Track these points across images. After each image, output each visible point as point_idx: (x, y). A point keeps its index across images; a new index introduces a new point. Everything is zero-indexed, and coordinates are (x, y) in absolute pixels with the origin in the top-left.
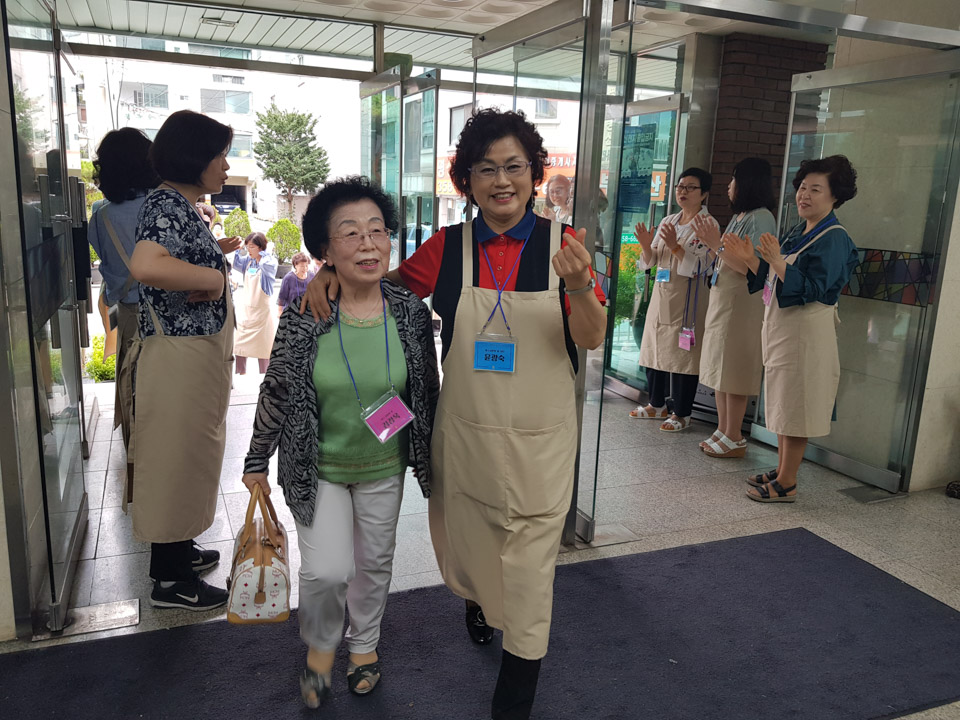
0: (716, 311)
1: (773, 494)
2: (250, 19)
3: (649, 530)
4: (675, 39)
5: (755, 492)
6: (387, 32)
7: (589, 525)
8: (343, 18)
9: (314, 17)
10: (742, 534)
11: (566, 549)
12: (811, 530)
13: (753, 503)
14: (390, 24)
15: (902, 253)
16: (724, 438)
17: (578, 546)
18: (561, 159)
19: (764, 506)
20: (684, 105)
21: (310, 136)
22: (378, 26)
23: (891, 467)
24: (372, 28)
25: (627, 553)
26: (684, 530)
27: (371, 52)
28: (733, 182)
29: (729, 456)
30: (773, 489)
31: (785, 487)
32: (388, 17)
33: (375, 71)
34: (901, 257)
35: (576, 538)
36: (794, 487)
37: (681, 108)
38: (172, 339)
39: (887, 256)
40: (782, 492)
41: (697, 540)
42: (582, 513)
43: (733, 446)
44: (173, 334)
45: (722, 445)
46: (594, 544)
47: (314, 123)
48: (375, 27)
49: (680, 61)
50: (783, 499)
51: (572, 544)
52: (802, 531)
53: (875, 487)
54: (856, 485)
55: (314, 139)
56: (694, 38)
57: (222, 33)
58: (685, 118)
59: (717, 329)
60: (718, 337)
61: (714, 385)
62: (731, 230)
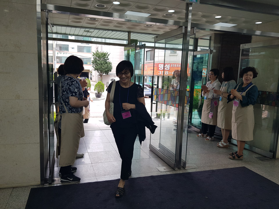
0: (222, 107)
1: (236, 157)
2: (96, 31)
3: (201, 166)
4: (208, 35)
5: (231, 157)
6: (131, 34)
7: (185, 164)
8: (120, 31)
9: (113, 30)
10: (227, 168)
11: (178, 170)
12: (247, 167)
13: (231, 160)
14: (132, 32)
15: (271, 92)
17: (182, 169)
18: (178, 65)
19: (234, 161)
22: (129, 33)
23: (271, 151)
25: (195, 171)
26: (211, 166)
27: (127, 38)
28: (223, 73)
30: (236, 156)
31: (240, 155)
32: (132, 30)
33: (128, 44)
34: (271, 93)
35: (181, 167)
36: (242, 156)
37: (210, 53)
39: (267, 93)
40: (239, 157)
41: (214, 169)
42: (183, 160)
43: (225, 144)
45: (222, 144)
46: (186, 168)
47: (109, 55)
48: (128, 33)
49: (210, 40)
50: (239, 159)
51: (180, 168)
52: (244, 167)
53: (266, 157)
54: (260, 156)
55: (108, 59)
56: (214, 34)
57: (89, 34)
58: (211, 55)
59: (222, 112)
60: (223, 114)
61: (222, 127)
62: (224, 86)
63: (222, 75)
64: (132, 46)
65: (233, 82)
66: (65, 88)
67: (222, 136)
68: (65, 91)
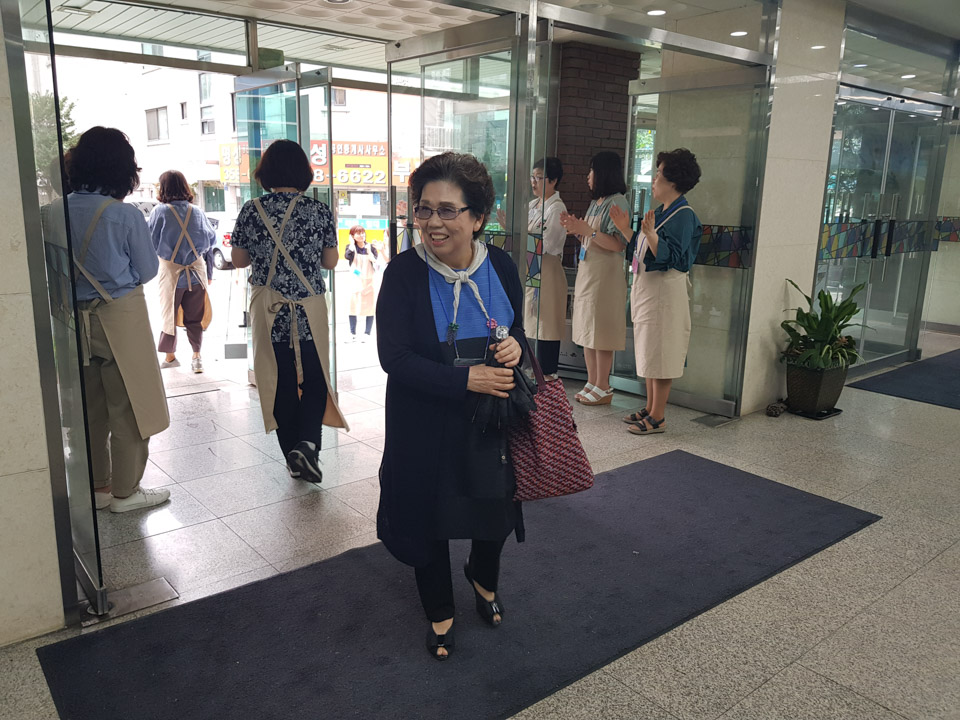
0: (586, 282)
1: (649, 427)
5: (634, 428)
8: (218, 12)
10: (638, 460)
12: (686, 451)
14: (263, 20)
15: (726, 227)
16: (595, 389)
18: (354, 147)
19: (644, 437)
22: (250, 22)
23: (726, 397)
24: (243, 24)
27: (243, 47)
28: (592, 173)
31: (658, 420)
32: (261, 14)
33: (249, 65)
34: (726, 230)
36: (663, 420)
39: (715, 230)
40: (656, 426)
43: (602, 394)
45: (595, 395)
48: (247, 22)
50: (656, 430)
52: (679, 451)
53: (715, 415)
54: (700, 415)
59: (588, 297)
60: (589, 304)
61: (588, 344)
62: (593, 213)
67: (586, 372)
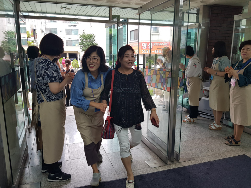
1: (234, 143)
2: (74, 7)
3: (196, 156)
4: (196, 7)
5: (227, 142)
6: (113, 9)
7: (178, 156)
8: (100, 5)
9: (92, 5)
10: (226, 157)
11: (171, 163)
12: (247, 155)
13: (227, 146)
14: (114, 6)
16: (215, 124)
17: (175, 162)
18: (160, 44)
20: (200, 27)
21: (94, 40)
22: (110, 7)
24: (108, 8)
25: (190, 165)
26: (207, 156)
27: (108, 15)
28: (214, 49)
29: (217, 130)
31: (237, 141)
32: (113, 4)
33: (110, 20)
35: (174, 159)
36: (240, 141)
37: (199, 27)
38: (49, 102)
41: (212, 159)
42: (176, 151)
43: (218, 126)
44: (50, 101)
45: (215, 126)
46: (180, 161)
47: (95, 36)
48: (109, 7)
49: (198, 14)
50: (237, 144)
51: (173, 162)
52: (244, 156)
55: (95, 41)
56: (202, 7)
57: (67, 11)
58: (200, 30)
61: (215, 109)
62: (215, 63)
63: (213, 51)
64: (113, 22)
65: (225, 58)
66: (39, 72)
68: (40, 76)
